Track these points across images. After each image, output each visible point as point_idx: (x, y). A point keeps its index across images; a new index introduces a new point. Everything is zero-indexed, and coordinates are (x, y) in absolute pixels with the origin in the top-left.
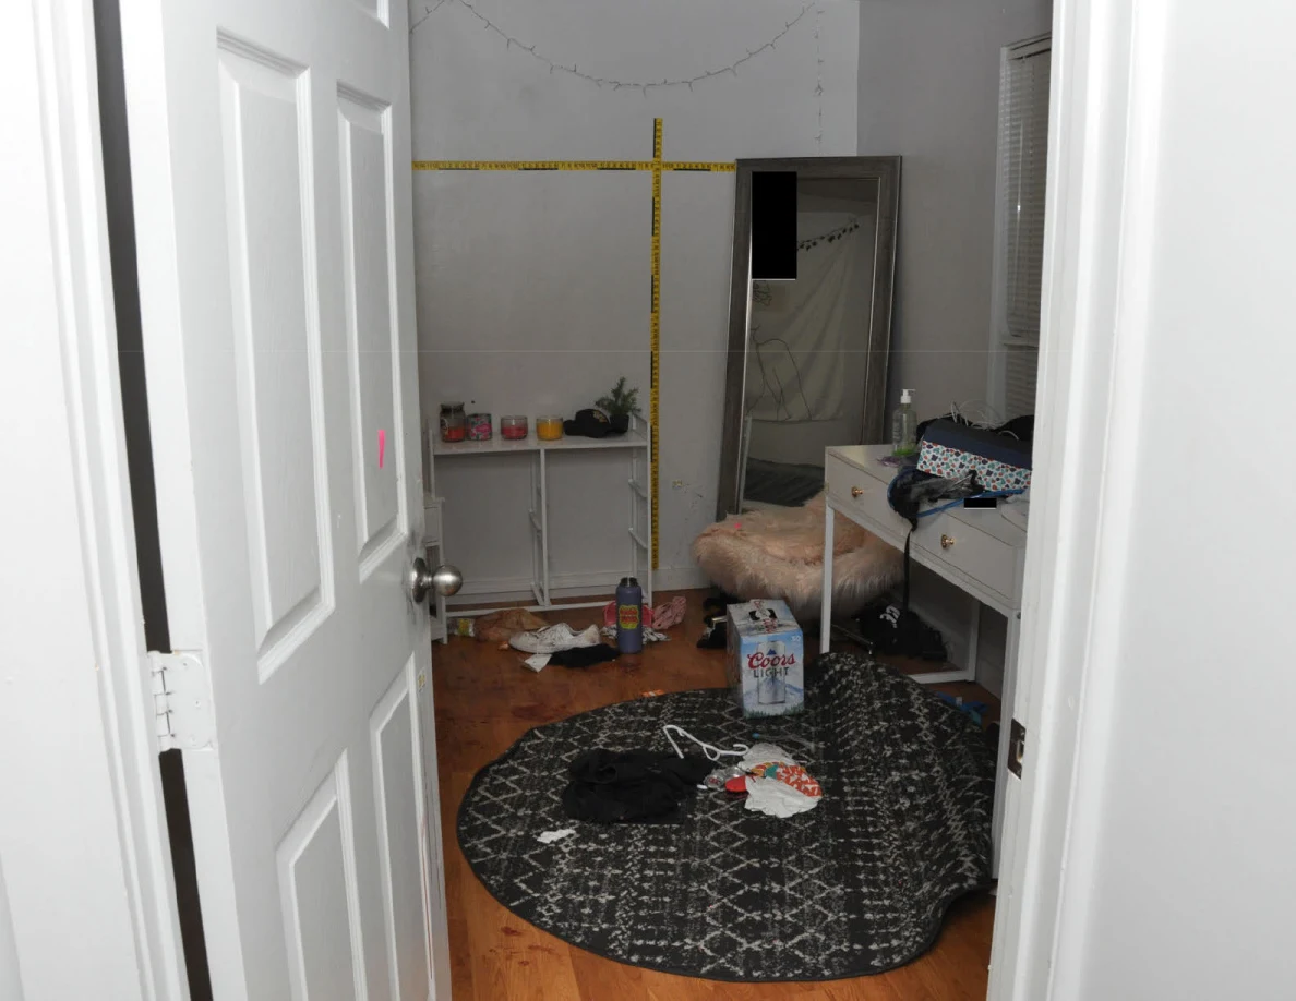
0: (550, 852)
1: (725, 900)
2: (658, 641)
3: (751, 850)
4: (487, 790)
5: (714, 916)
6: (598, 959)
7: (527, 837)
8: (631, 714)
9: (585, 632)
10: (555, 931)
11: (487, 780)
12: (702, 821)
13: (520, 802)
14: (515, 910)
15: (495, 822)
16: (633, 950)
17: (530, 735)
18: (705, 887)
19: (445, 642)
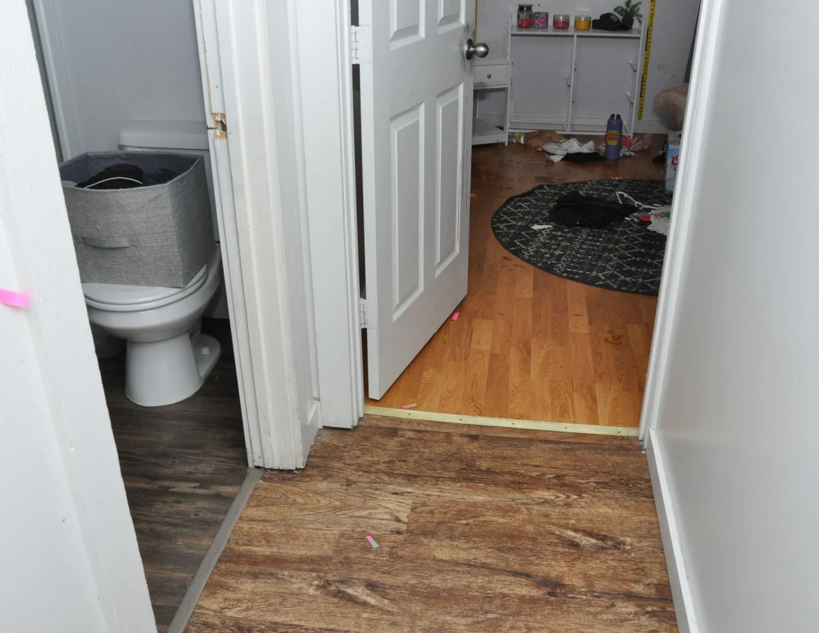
0: (536, 233)
1: (620, 261)
2: (630, 155)
3: (641, 245)
4: (511, 207)
5: (611, 266)
6: (546, 273)
7: (527, 226)
8: (602, 186)
9: (586, 145)
10: (529, 261)
11: (513, 203)
12: (622, 231)
13: (528, 213)
14: (510, 251)
15: (511, 219)
16: (565, 271)
17: (541, 187)
18: (612, 255)
19: (507, 144)
